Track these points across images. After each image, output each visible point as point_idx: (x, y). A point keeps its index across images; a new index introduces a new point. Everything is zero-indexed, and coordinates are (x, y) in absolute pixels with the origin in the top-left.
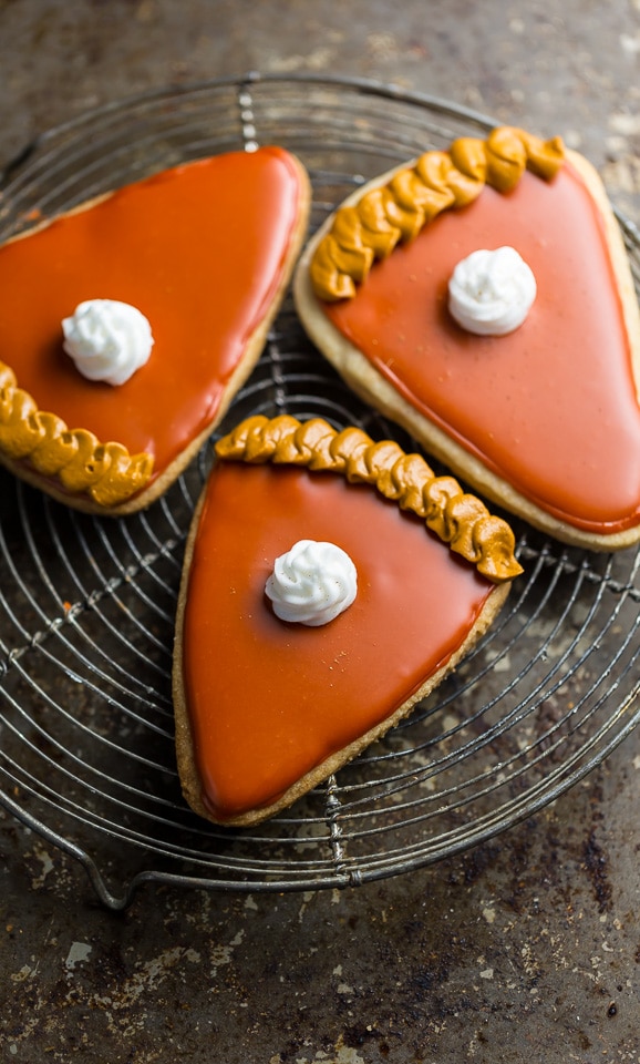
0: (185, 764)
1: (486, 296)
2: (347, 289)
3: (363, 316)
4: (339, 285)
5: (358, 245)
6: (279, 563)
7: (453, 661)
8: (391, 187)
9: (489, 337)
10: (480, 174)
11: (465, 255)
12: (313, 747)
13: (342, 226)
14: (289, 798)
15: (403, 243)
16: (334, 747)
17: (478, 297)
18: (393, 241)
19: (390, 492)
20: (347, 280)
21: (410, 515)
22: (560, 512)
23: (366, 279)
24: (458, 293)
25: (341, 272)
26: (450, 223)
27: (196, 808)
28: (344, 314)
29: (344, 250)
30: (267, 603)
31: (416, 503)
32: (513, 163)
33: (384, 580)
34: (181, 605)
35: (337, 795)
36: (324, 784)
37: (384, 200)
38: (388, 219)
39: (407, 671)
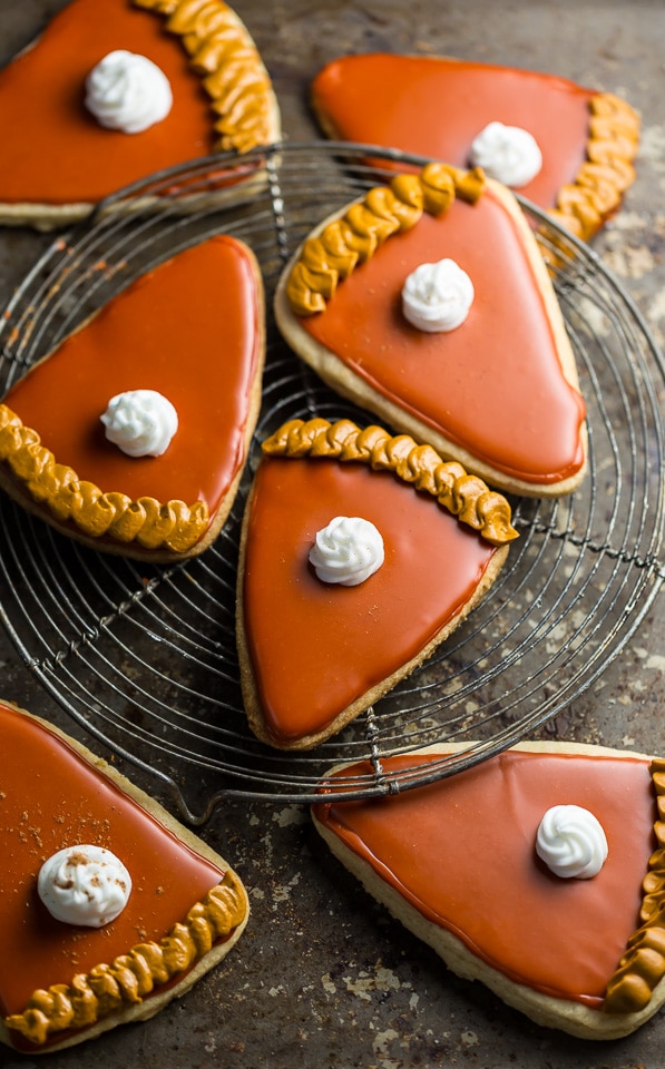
0: (250, 702)
1: (434, 300)
2: (320, 305)
3: (333, 325)
4: (312, 302)
5: (324, 267)
6: (319, 535)
7: (465, 611)
8: (346, 219)
9: (437, 333)
10: (418, 203)
11: (412, 270)
12: (355, 683)
13: (309, 253)
14: (336, 726)
15: (359, 264)
16: (372, 682)
17: (427, 301)
18: (353, 263)
19: (407, 475)
20: (318, 297)
21: (424, 495)
22: (510, 470)
23: (333, 294)
24: (410, 300)
25: (312, 291)
26: (396, 245)
27: (261, 737)
28: (317, 325)
29: (313, 273)
30: (310, 569)
31: (430, 485)
32: (445, 192)
33: (405, 546)
34: (240, 574)
35: (376, 723)
36: (364, 714)
37: (342, 229)
38: (348, 246)
39: (430, 619)
